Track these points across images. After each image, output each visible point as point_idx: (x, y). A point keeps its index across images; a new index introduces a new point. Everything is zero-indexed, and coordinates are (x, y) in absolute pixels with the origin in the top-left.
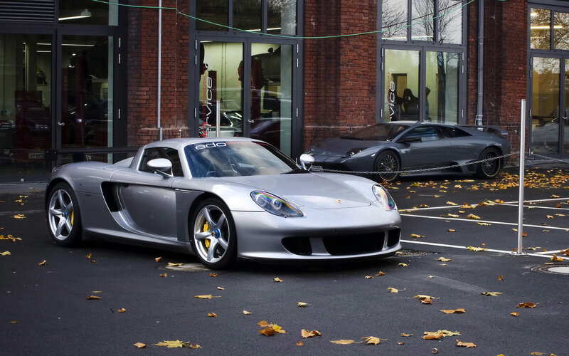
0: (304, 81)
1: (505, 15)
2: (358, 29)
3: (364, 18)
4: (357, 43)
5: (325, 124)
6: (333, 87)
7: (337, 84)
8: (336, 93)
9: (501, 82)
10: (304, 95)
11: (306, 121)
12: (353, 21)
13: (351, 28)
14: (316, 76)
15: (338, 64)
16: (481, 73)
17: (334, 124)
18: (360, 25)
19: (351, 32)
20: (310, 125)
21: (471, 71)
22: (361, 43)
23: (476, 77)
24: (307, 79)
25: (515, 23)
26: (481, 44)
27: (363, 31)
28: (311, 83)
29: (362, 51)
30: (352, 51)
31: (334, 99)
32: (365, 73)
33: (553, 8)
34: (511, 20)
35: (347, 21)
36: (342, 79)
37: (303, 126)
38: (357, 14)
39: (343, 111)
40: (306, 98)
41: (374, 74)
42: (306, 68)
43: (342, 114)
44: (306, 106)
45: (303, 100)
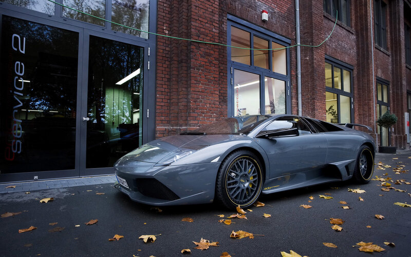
0: (156, 84)
1: (315, 57)
2: (209, 38)
3: (214, 30)
4: (208, 51)
5: (177, 125)
6: (184, 89)
7: (188, 86)
8: (187, 95)
9: (314, 102)
10: (156, 98)
11: (157, 122)
12: (204, 30)
13: (202, 36)
14: (169, 80)
15: (189, 68)
16: (300, 96)
17: (186, 125)
18: (211, 36)
19: (202, 40)
20: (162, 126)
21: (294, 94)
22: (212, 52)
23: (297, 99)
24: (159, 82)
25: (321, 63)
26: (299, 76)
27: (214, 41)
28: (164, 86)
29: (213, 59)
30: (204, 57)
31: (186, 100)
32: (216, 79)
33: (334, 64)
34: (318, 61)
35: (199, 29)
36: (193, 81)
37: (155, 127)
38: (207, 25)
39: (194, 112)
40: (158, 100)
41: (225, 86)
42: (159, 71)
43: (192, 114)
44: (157, 107)
45: (156, 102)
